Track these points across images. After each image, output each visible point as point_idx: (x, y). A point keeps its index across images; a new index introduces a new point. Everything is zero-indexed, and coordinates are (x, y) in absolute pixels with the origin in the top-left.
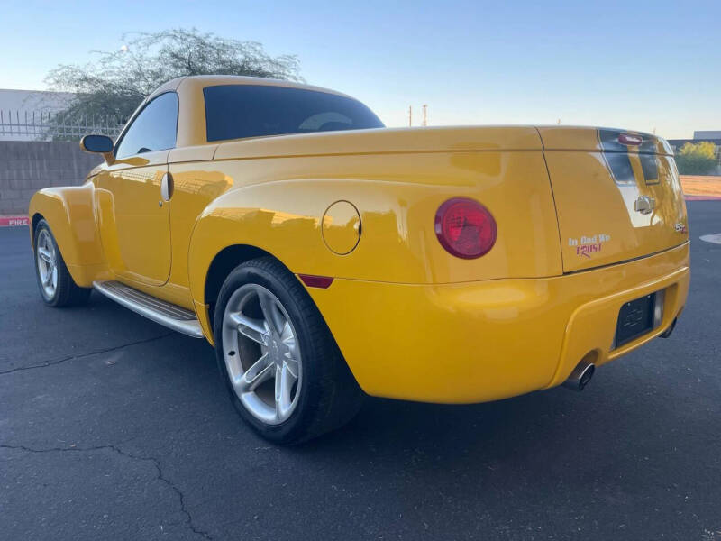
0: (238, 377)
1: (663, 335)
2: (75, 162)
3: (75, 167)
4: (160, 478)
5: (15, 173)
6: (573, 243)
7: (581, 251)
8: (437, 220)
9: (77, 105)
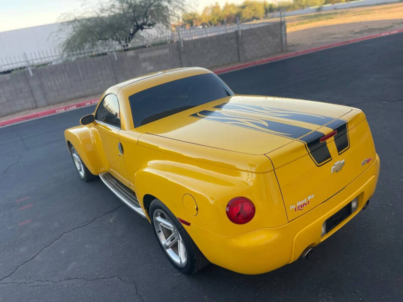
0: (164, 241)
1: (364, 209)
2: (80, 71)
3: (81, 74)
4: (137, 294)
5: (53, 83)
6: (292, 207)
7: (297, 209)
8: (228, 206)
9: (74, 36)
